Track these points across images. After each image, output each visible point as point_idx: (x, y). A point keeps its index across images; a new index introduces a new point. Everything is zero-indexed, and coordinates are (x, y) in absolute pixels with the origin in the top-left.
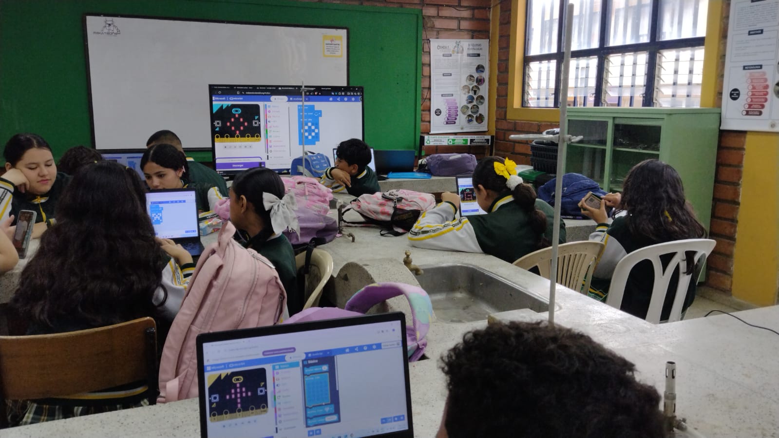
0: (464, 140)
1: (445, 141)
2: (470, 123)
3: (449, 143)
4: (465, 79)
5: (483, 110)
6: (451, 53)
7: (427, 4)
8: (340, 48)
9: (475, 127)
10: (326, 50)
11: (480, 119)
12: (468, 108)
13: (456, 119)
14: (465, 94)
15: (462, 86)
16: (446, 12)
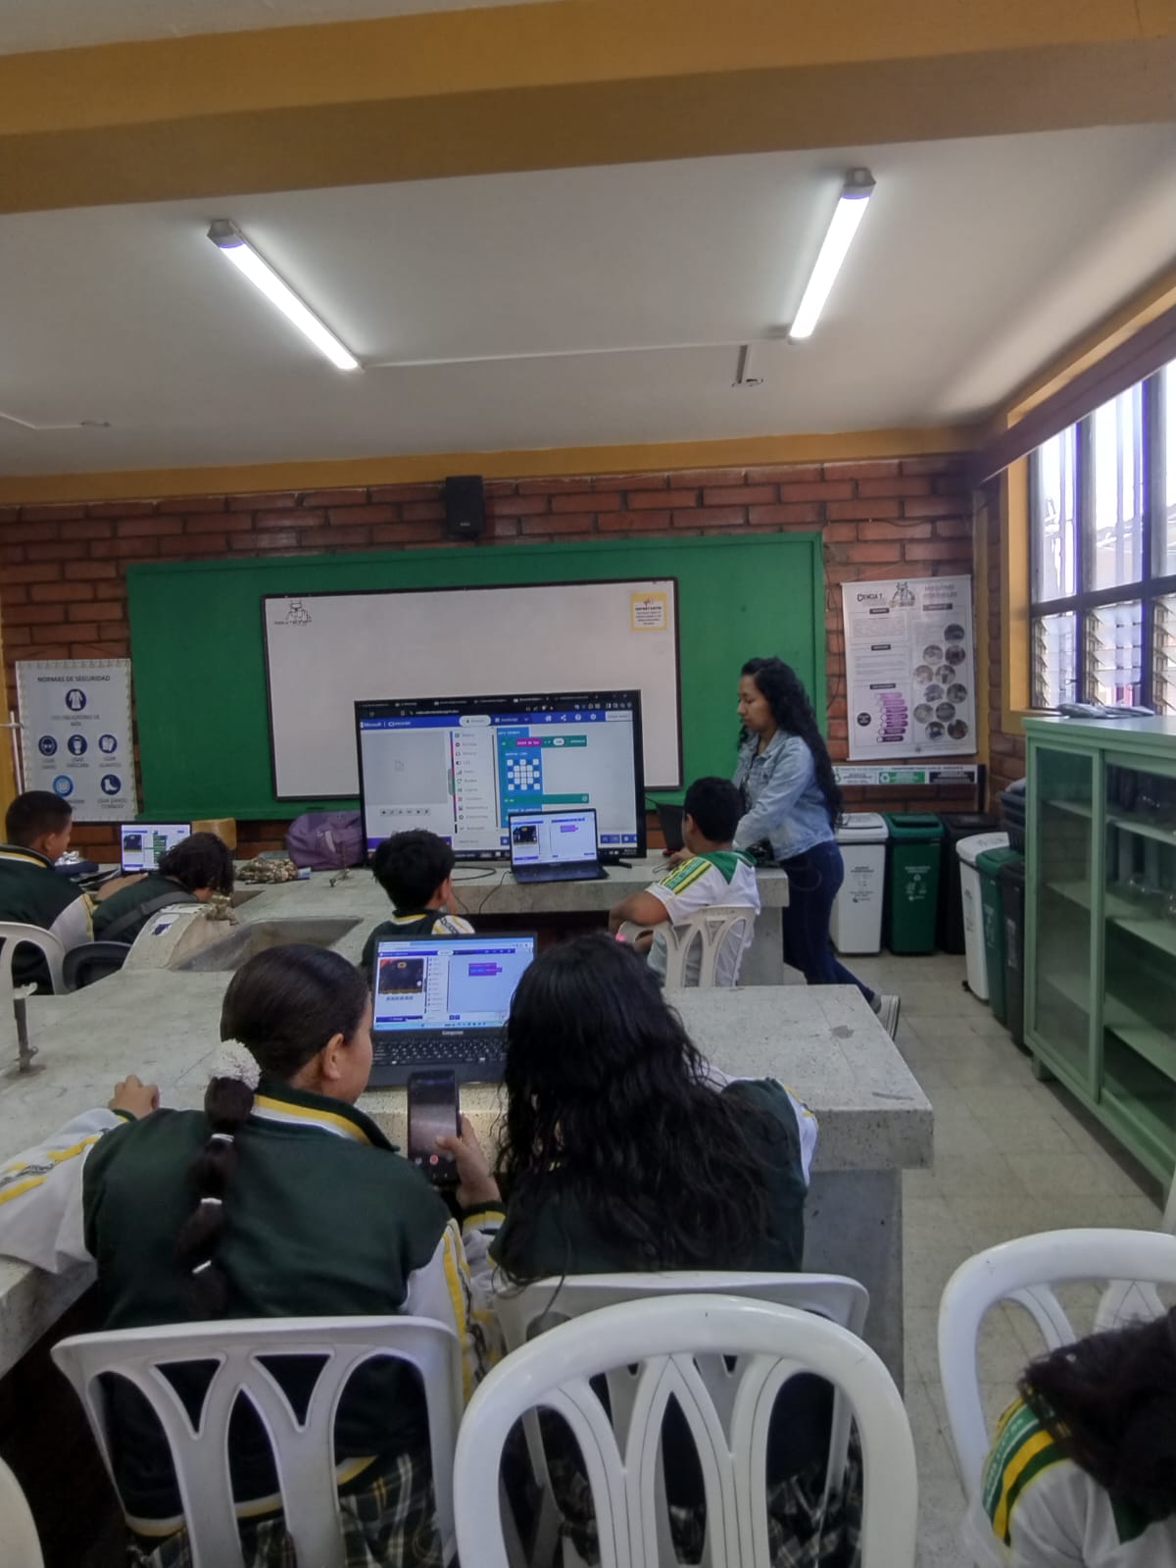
0: (916, 774)
1: (873, 777)
2: (937, 738)
3: (883, 781)
4: (922, 655)
5: (965, 711)
6: (887, 606)
7: (833, 522)
8: (662, 614)
9: (947, 746)
10: (636, 620)
11: (958, 730)
12: (928, 709)
13: (903, 731)
14: (922, 682)
15: (916, 666)
16: (872, 532)
